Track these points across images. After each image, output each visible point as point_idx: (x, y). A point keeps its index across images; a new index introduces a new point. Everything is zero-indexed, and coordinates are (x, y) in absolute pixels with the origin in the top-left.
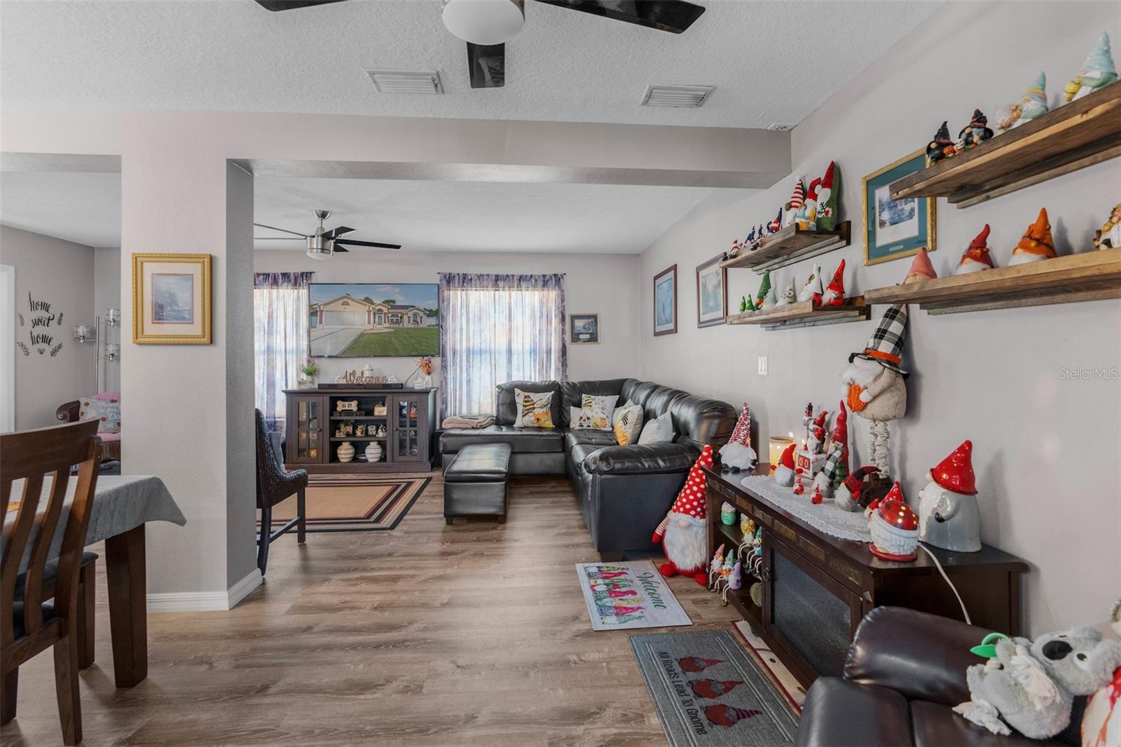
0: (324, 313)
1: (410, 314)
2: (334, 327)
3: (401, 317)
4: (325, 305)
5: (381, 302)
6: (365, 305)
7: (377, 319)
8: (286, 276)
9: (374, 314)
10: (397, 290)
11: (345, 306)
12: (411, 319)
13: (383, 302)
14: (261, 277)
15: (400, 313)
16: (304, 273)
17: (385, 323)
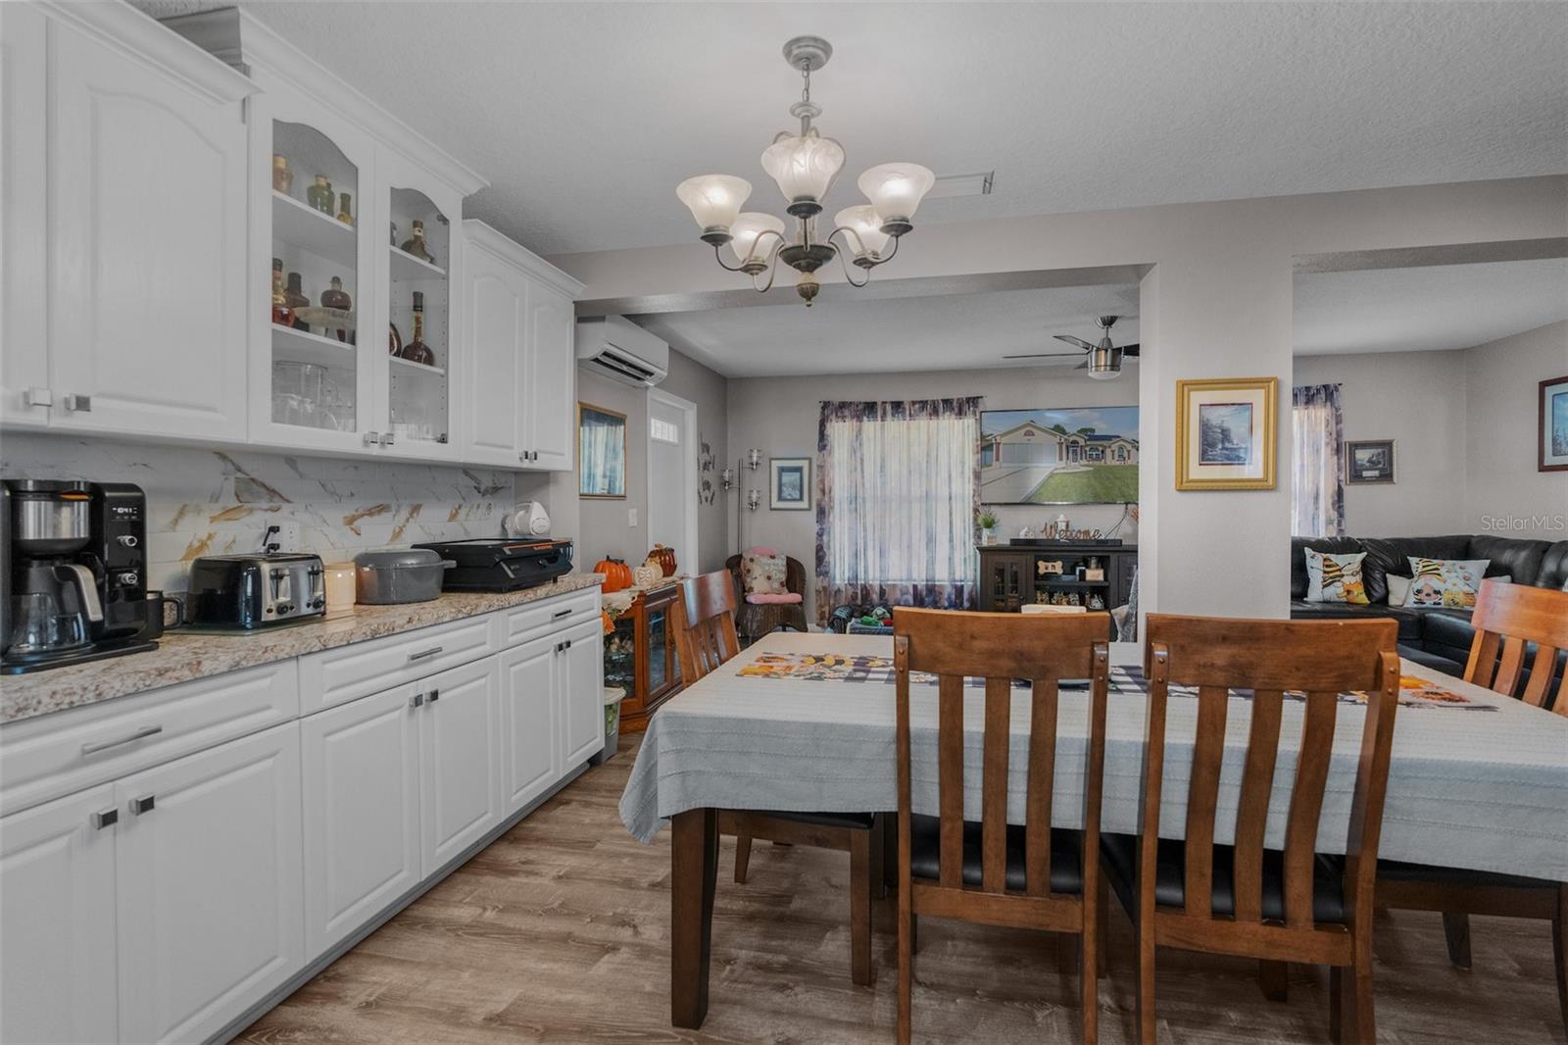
0: (1001, 446)
1: (1115, 447)
2: (1016, 465)
3: (1103, 452)
4: (1002, 436)
5: (1075, 432)
6: (1055, 436)
7: (1070, 455)
8: (947, 402)
9: (1067, 447)
10: (1096, 414)
11: (1027, 438)
12: (1116, 453)
13: (1079, 432)
14: (917, 406)
15: (1101, 445)
16: (970, 398)
17: (1081, 459)
